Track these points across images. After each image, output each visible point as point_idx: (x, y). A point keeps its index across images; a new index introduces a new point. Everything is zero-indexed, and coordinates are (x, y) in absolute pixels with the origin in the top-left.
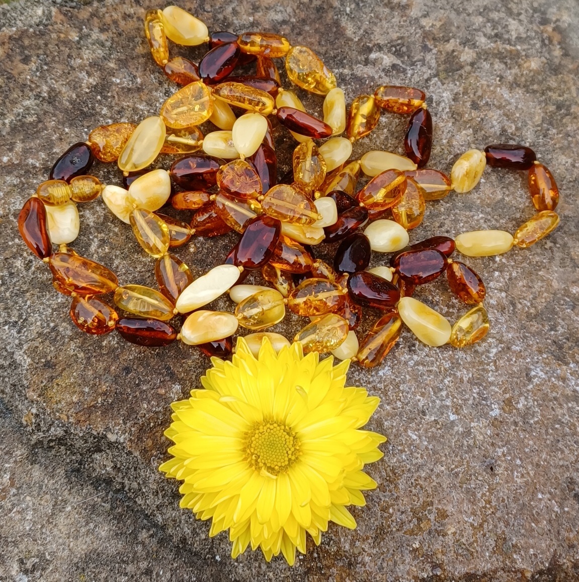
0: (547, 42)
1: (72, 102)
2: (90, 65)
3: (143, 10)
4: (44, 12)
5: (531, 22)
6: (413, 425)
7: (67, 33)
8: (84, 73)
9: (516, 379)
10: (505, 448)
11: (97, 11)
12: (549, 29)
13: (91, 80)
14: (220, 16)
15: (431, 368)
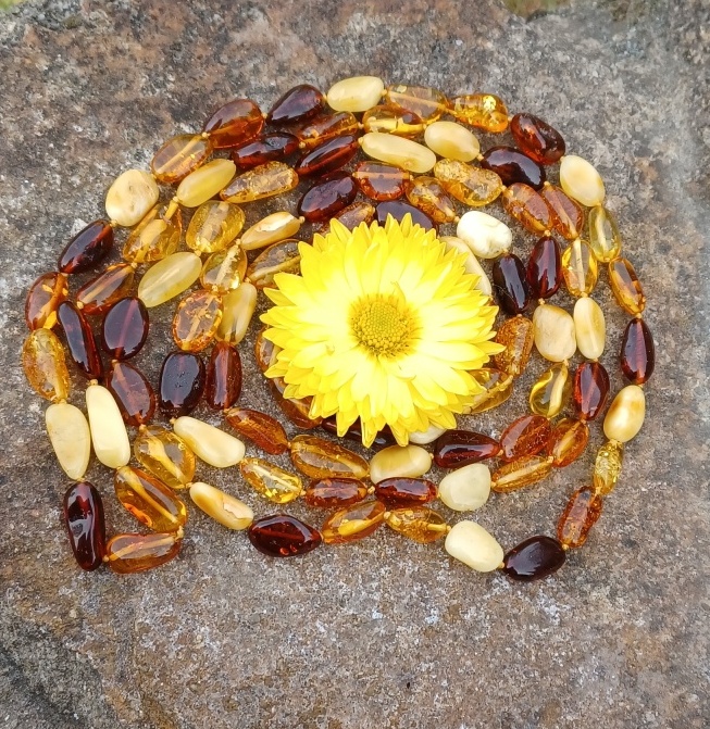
0: (636, 178)
1: (17, 145)
2: (52, 104)
3: (140, 48)
4: (16, 28)
5: (624, 151)
6: (325, 615)
7: (34, 60)
8: (40, 113)
9: (472, 584)
10: (432, 664)
11: (81, 38)
12: (646, 163)
13: (46, 123)
14: (236, 72)
15: (368, 551)
